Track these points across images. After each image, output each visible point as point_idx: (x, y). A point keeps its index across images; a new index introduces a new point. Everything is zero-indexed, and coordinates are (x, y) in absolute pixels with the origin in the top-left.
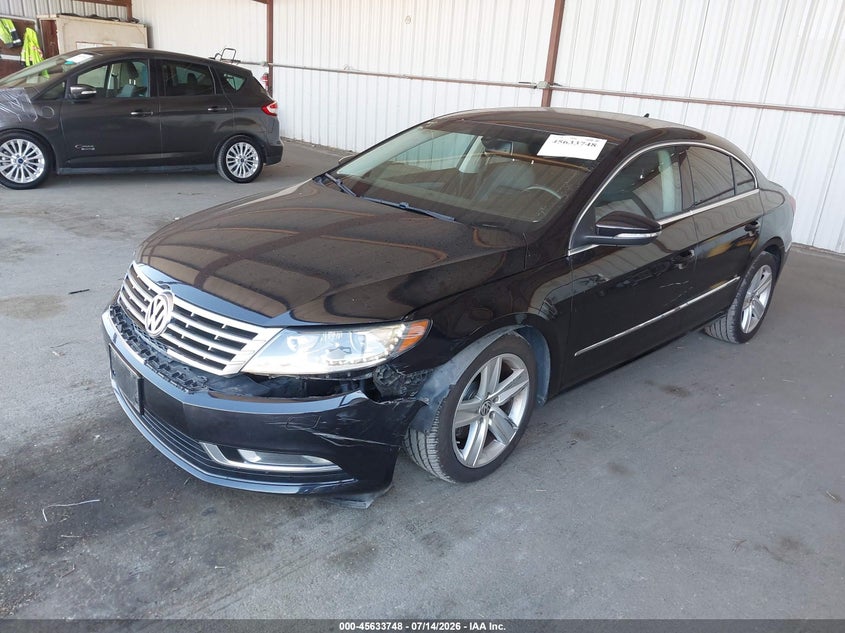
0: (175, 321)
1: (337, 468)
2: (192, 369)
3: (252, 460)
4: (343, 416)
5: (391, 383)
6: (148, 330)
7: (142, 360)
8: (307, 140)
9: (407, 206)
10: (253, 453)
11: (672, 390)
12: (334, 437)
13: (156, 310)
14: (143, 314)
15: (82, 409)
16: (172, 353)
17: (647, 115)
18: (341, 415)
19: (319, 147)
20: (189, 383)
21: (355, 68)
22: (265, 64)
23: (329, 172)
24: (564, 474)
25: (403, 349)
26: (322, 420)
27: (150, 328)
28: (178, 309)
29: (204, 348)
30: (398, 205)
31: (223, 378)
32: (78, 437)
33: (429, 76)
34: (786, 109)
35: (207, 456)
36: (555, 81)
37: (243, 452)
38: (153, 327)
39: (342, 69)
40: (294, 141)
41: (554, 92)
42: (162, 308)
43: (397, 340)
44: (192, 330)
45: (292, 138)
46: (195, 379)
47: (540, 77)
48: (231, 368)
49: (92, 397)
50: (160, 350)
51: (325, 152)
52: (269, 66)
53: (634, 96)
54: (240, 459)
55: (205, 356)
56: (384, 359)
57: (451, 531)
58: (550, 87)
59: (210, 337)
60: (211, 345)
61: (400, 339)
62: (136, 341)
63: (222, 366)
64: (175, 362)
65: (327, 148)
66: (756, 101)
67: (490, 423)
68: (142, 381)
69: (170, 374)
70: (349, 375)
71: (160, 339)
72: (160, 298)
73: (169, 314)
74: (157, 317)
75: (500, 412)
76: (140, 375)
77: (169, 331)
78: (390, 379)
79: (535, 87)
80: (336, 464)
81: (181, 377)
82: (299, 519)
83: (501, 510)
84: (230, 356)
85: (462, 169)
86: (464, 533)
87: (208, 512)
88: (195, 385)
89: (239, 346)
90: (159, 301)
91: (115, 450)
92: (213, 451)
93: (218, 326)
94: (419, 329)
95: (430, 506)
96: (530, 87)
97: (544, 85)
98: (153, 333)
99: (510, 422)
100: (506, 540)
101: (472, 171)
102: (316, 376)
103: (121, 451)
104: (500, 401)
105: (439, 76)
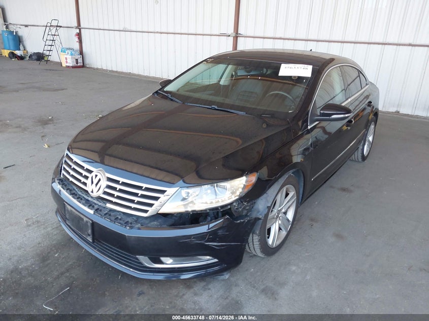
0: (109, 187)
1: (216, 260)
2: (124, 213)
3: (169, 262)
4: (220, 232)
5: (240, 210)
6: (91, 193)
7: (92, 212)
8: (105, 68)
9: (216, 107)
10: (169, 258)
11: (344, 190)
12: (215, 244)
13: (95, 181)
14: (85, 184)
15: (39, 240)
16: (109, 206)
17: (311, 50)
18: (219, 231)
19: (112, 71)
20: (127, 223)
21: (129, 28)
22: (77, 28)
23: (160, 90)
24: (315, 243)
25: (246, 190)
26: (209, 236)
27: (92, 192)
28: (109, 179)
29: (132, 201)
30: (210, 107)
31: (146, 218)
32: (44, 258)
33: (171, 32)
34: (355, 43)
35: (141, 263)
36: (239, 32)
37: (163, 259)
38: (95, 191)
39: (122, 29)
40: (97, 69)
41: (238, 38)
42: (100, 180)
43: (243, 186)
44: (121, 191)
45: (96, 67)
46: (130, 220)
47: (231, 31)
48: (151, 211)
49: (43, 232)
50: (100, 204)
51: (116, 74)
52: (79, 28)
53: (280, 39)
54: (162, 263)
55: (133, 206)
56: (238, 197)
57: (274, 284)
58: (237, 36)
59: (136, 195)
60: (136, 199)
61: (244, 185)
62: (81, 199)
63: (146, 211)
64: (111, 210)
65: (116, 72)
66: (340, 39)
67: (280, 222)
68: (94, 224)
69: (113, 218)
70: (220, 208)
71: (100, 198)
72: (97, 174)
73: (104, 183)
74: (97, 185)
75: (283, 215)
76: (92, 221)
77: (105, 193)
78: (240, 208)
79: (229, 36)
80: (215, 258)
81: (120, 220)
82: (192, 290)
83: (294, 268)
84: (151, 205)
85: (222, 83)
86: (282, 284)
87: (140, 294)
88: (131, 223)
89: (156, 199)
90: (96, 176)
91: (70, 263)
92: (145, 261)
93: (140, 188)
94: (253, 178)
95: (258, 272)
96: (227, 36)
97: (234, 35)
98: (95, 194)
99: (288, 220)
100: (303, 285)
101: (226, 83)
102: (201, 211)
103: (74, 263)
104: (283, 211)
105: (177, 32)
